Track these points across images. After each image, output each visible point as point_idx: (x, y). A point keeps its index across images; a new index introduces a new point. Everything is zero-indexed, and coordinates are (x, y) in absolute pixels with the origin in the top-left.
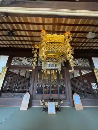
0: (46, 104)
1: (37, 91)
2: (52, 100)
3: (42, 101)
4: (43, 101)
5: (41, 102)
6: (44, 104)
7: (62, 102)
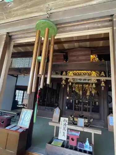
0: (75, 119)
1: (67, 107)
2: (82, 117)
3: (71, 116)
4: (73, 116)
5: (71, 118)
6: (73, 119)
7: (92, 120)
